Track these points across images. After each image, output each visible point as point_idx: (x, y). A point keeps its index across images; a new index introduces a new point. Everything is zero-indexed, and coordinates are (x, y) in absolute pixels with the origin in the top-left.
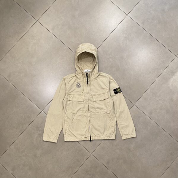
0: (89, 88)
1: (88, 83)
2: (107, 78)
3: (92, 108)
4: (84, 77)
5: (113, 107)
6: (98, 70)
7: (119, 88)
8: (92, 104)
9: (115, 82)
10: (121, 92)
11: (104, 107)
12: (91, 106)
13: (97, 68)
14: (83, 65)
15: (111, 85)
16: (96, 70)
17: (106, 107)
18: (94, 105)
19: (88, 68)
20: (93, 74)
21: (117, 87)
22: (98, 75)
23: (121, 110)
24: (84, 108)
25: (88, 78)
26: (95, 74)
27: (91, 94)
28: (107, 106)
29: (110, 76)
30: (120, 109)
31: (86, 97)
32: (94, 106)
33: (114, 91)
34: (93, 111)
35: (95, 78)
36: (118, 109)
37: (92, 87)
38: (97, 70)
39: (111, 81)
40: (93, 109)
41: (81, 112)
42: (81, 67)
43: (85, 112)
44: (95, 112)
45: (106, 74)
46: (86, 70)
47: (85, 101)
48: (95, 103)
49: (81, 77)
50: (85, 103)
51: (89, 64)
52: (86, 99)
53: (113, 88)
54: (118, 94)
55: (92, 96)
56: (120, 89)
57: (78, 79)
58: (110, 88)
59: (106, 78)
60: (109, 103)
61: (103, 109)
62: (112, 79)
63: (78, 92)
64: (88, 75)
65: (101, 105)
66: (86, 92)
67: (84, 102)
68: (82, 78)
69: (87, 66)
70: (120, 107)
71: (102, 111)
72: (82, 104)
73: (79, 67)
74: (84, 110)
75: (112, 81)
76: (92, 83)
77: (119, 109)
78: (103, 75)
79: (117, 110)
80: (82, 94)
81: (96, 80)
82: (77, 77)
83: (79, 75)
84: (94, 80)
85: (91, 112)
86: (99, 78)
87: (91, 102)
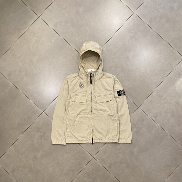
0: (92, 89)
1: (91, 83)
3: (95, 110)
4: (88, 77)
6: (103, 70)
7: (123, 90)
8: (95, 106)
9: (119, 84)
11: (107, 109)
12: (94, 108)
13: (101, 68)
14: (86, 65)
15: (115, 86)
16: (100, 70)
17: (110, 109)
18: (97, 107)
19: (92, 67)
20: (97, 74)
21: (121, 89)
22: (102, 75)
24: (86, 109)
25: (92, 78)
26: (99, 74)
27: (94, 95)
28: (111, 108)
29: (114, 77)
31: (89, 98)
32: (97, 108)
33: (118, 93)
34: (96, 113)
37: (96, 88)
39: (116, 82)
40: (96, 111)
41: (84, 113)
42: (85, 67)
43: (87, 113)
44: (98, 114)
46: (90, 70)
47: (87, 102)
48: (98, 104)
51: (93, 64)
52: (89, 101)
53: (117, 89)
54: (122, 96)
55: (96, 97)
56: (124, 91)
59: (111, 79)
60: (112, 105)
61: (107, 111)
62: (116, 81)
63: (81, 93)
64: (92, 75)
65: (104, 107)
66: (89, 93)
67: (87, 104)
68: (85, 79)
69: (91, 65)
71: (106, 113)
72: (85, 105)
73: (82, 66)
74: (87, 111)
76: (96, 83)
78: (108, 75)
80: (85, 94)
81: (100, 80)
82: (80, 77)
83: (83, 74)
84: (98, 81)
85: (94, 113)
86: (103, 78)
87: (94, 104)
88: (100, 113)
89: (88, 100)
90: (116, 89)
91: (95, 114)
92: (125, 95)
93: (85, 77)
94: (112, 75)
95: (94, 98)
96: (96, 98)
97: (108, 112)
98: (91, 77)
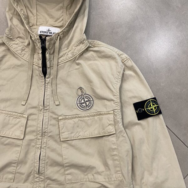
0: (48, 92)
1: (45, 73)
2: (117, 62)
3: (51, 165)
4: (34, 50)
5: (130, 168)
6: (86, 32)
7: (154, 100)
8: (53, 150)
9: (141, 80)
10: (160, 113)
11: (95, 162)
12: (48, 157)
13: (81, 24)
14: (34, 11)
15: (126, 86)
16: (78, 30)
17: (106, 165)
18: (61, 155)
19: (51, 21)
20: (66, 42)
21: (146, 94)
22: (83, 47)
23: (157, 178)
24: (21, 162)
25: (47, 55)
26: (73, 43)
27: (53, 113)
28: (110, 162)
29: (125, 56)
30: (155, 174)
31: (34, 123)
32: (59, 159)
33: (136, 109)
34: (56, 177)
35: (74, 60)
36: (146, 173)
37: (62, 89)
38: (81, 30)
39: (128, 72)
40: (56, 168)
41: (11, 176)
43: (24, 177)
44: (61, 178)
45: (112, 48)
47: (27, 137)
48: (64, 145)
49: (23, 50)
50: (28, 145)
51: (58, 10)
52: (33, 131)
53: (135, 97)
54: (150, 119)
55: (58, 120)
56: (157, 104)
57: (14, 54)
58: (124, 98)
59: (113, 62)
60: (115, 153)
61: (94, 171)
62: (131, 68)
63: (8, 103)
64: (47, 44)
65: (87, 154)
66: (35, 103)
67: (25, 142)
69: (49, 15)
70: (154, 165)
71: (90, 176)
72: (18, 146)
73: (19, 15)
75: (131, 75)
76: (62, 73)
77: (151, 174)
78: (102, 49)
79: (142, 178)
80: (21, 109)
81: (78, 64)
82: (9, 49)
83: (18, 41)
84: (70, 66)
85: (49, 178)
86: (88, 59)
87: (52, 143)
88: (69, 177)
89: (32, 129)
90: (130, 95)
91: (54, 180)
92: (161, 116)
93: (27, 50)
94: (116, 50)
95: (53, 122)
96: (61, 123)
97: (98, 173)
98: (44, 50)
